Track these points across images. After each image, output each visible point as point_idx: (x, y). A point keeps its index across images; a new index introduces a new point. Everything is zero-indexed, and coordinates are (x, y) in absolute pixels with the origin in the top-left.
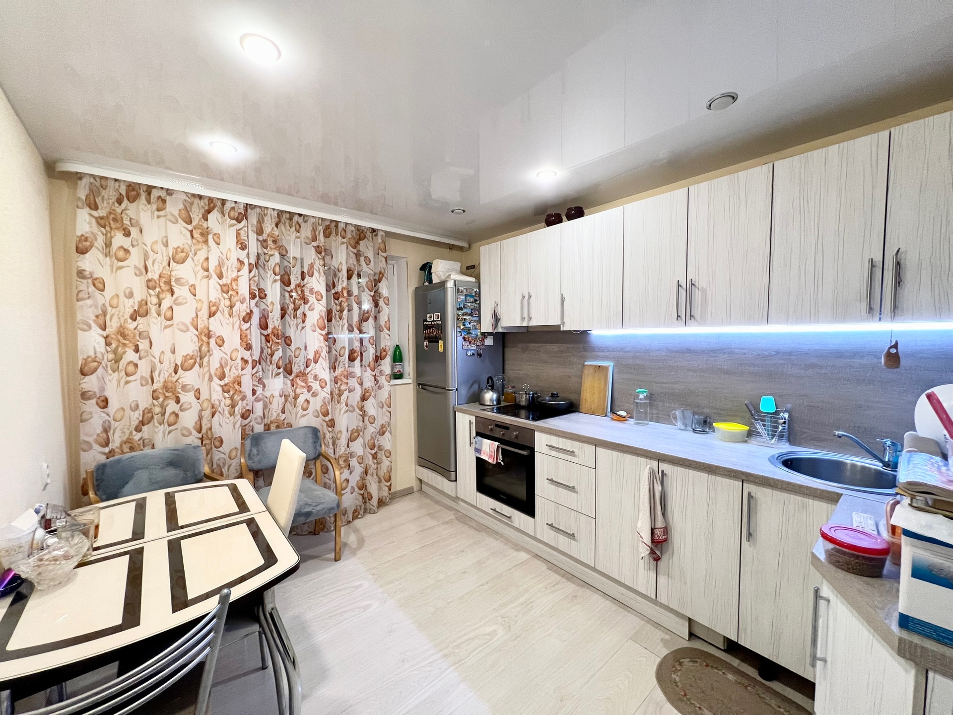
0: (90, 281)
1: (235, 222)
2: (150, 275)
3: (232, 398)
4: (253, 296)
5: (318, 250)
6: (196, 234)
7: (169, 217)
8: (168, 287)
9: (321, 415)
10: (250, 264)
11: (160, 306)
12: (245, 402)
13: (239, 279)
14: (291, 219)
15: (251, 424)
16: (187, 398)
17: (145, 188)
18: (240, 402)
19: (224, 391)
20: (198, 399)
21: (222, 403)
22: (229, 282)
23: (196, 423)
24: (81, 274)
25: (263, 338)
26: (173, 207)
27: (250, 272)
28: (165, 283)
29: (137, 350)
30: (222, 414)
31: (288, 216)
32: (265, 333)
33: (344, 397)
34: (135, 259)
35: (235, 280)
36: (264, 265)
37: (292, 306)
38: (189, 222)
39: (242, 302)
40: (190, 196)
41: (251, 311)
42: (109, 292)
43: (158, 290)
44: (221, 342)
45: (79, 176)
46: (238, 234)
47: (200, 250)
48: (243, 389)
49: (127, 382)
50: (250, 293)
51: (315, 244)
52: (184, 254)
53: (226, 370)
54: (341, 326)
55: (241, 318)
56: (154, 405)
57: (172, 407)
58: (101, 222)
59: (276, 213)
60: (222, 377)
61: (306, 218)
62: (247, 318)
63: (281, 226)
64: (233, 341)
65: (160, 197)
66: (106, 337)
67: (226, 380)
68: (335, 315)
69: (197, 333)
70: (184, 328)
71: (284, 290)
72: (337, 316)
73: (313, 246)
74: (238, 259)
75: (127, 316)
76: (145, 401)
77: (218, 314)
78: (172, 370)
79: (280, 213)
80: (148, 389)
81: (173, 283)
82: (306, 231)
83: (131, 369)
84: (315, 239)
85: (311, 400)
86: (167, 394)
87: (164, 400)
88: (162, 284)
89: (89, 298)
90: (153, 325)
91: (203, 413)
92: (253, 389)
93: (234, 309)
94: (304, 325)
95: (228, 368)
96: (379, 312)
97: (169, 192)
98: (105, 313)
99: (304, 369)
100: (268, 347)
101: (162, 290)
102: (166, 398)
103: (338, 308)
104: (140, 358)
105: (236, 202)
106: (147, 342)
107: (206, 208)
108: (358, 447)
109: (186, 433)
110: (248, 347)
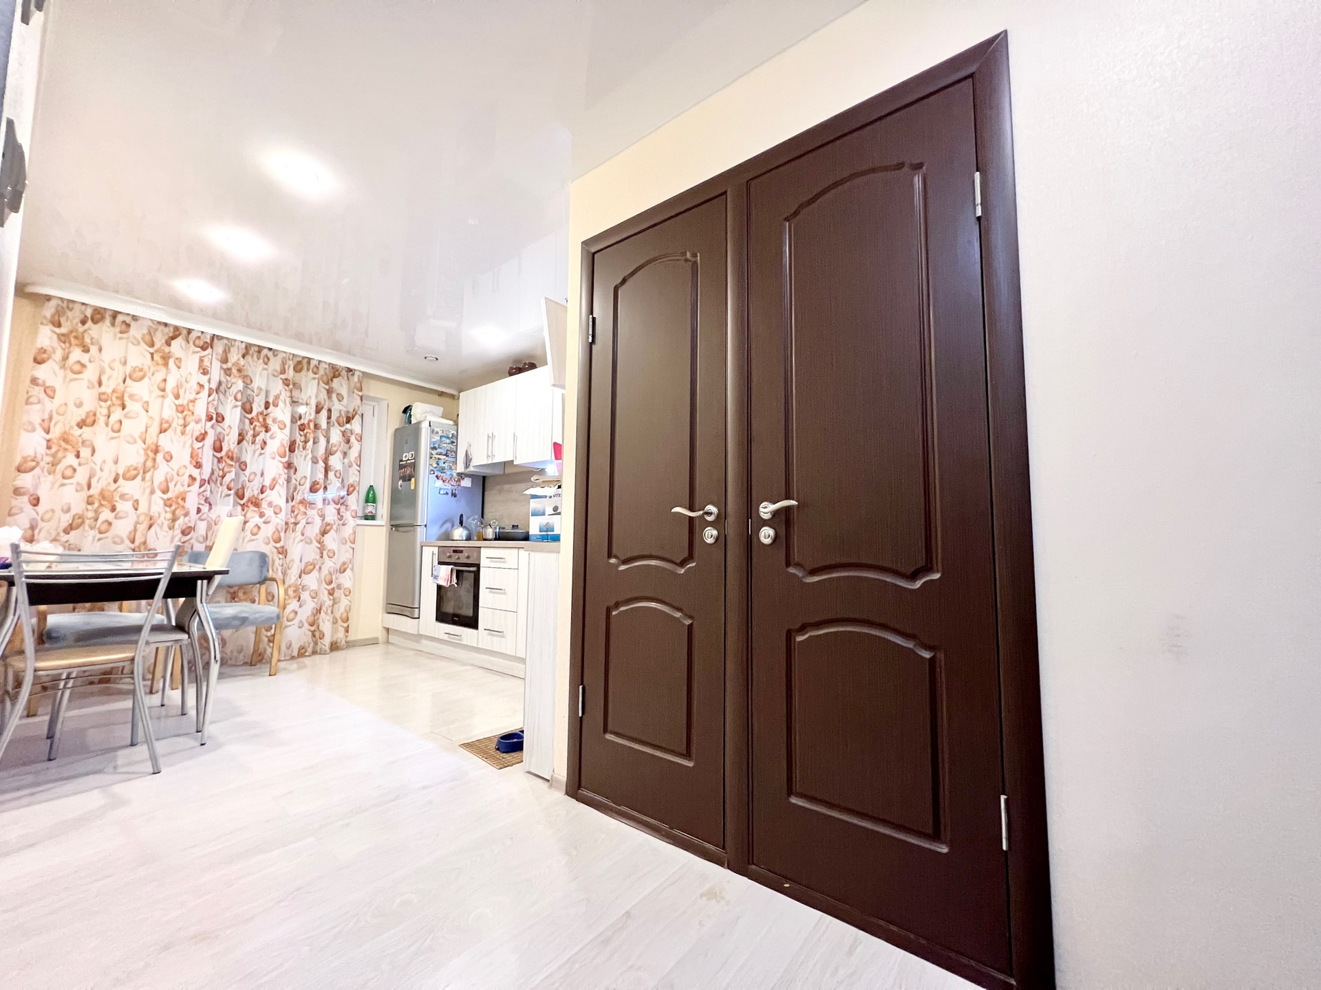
0: (42, 389)
1: (199, 349)
2: (103, 389)
3: (174, 513)
4: (210, 419)
5: (286, 382)
6: (156, 357)
7: (132, 339)
8: (119, 402)
9: (272, 541)
10: (210, 389)
11: (109, 417)
12: (187, 518)
13: (196, 401)
14: (259, 352)
15: (191, 541)
16: (124, 507)
17: (110, 313)
18: (182, 517)
19: (166, 505)
20: (136, 510)
21: (162, 517)
22: (185, 403)
23: (130, 532)
24: (34, 381)
25: (216, 460)
26: (136, 331)
27: (209, 396)
28: (117, 398)
29: (78, 456)
30: (161, 526)
31: (256, 349)
32: (219, 455)
33: (300, 527)
34: (90, 374)
35: (193, 401)
36: (225, 391)
37: (251, 432)
38: (152, 345)
39: (197, 422)
40: (155, 323)
41: (206, 432)
42: (58, 400)
43: (109, 403)
44: (169, 458)
45: (48, 298)
46: (201, 361)
47: (158, 371)
48: (187, 505)
49: (63, 485)
50: (207, 416)
51: (283, 376)
52: (141, 374)
53: (171, 485)
54: (303, 457)
55: (194, 438)
56: (87, 510)
57: (106, 514)
58: (63, 338)
59: (243, 346)
60: (165, 491)
61: (276, 353)
62: (202, 438)
63: (248, 358)
64: (182, 457)
65: (124, 322)
66: (48, 441)
67: (169, 495)
68: (299, 445)
69: (144, 446)
70: (131, 440)
71: (245, 417)
72: (301, 447)
73: (281, 379)
74: (198, 383)
75: (74, 424)
76: (78, 506)
77: (170, 431)
78: (111, 480)
79: (248, 347)
80: (84, 494)
81: (126, 398)
82: (275, 364)
83: (69, 472)
84: (283, 371)
85: (263, 526)
86: (103, 502)
87: (98, 507)
88: (114, 399)
89: (39, 402)
90: (99, 435)
91: (138, 526)
92: (198, 508)
93: (188, 428)
94: (262, 451)
95: (173, 483)
96: (350, 448)
97: (135, 318)
98: (51, 418)
99: (258, 494)
100: (220, 470)
101: (113, 404)
102: (101, 505)
103: (303, 439)
104: (80, 465)
105: (202, 332)
106: (89, 450)
107: (171, 335)
108: (311, 581)
109: (118, 541)
110: (198, 465)
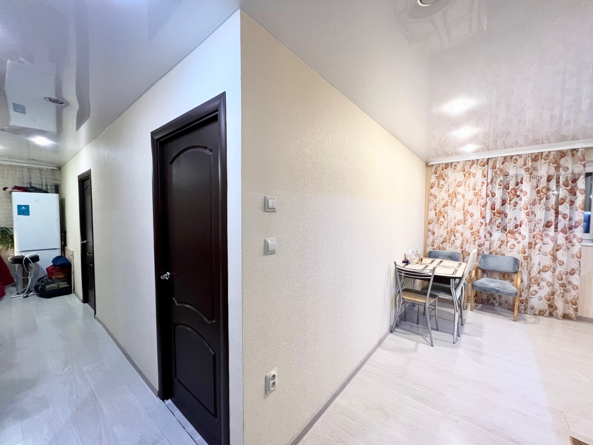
0: (433, 196)
1: (482, 167)
2: (449, 192)
3: (475, 238)
4: (487, 196)
5: (527, 170)
6: (467, 175)
7: (457, 171)
8: (455, 196)
9: (521, 253)
10: (488, 183)
11: (452, 203)
12: (480, 240)
15: (483, 250)
16: (458, 235)
17: (450, 163)
18: (478, 240)
19: (472, 234)
20: (462, 236)
21: (471, 239)
22: (477, 191)
23: (461, 245)
24: (431, 194)
25: (493, 214)
26: (459, 167)
27: (487, 186)
29: (444, 217)
30: (470, 243)
32: (494, 211)
33: (538, 246)
34: (446, 188)
35: (481, 190)
36: (496, 182)
38: (464, 171)
39: (482, 199)
40: (465, 161)
41: (487, 203)
42: (437, 199)
43: (451, 197)
44: (472, 215)
45: (433, 165)
46: (483, 172)
47: (468, 180)
48: (480, 235)
49: (440, 228)
51: (525, 167)
52: (461, 183)
53: (474, 226)
55: (481, 206)
56: (447, 236)
57: (453, 238)
58: (437, 178)
59: (503, 158)
60: (472, 229)
61: (521, 156)
62: (485, 205)
63: (506, 163)
64: (477, 215)
65: (455, 165)
66: (436, 213)
69: (463, 212)
70: (459, 210)
71: (506, 192)
72: (538, 203)
73: (524, 169)
74: (482, 182)
75: (442, 206)
76: (445, 235)
77: (472, 204)
78: (454, 225)
79: (505, 158)
80: (446, 231)
81: (457, 194)
82: (520, 162)
83: (441, 223)
86: (452, 233)
87: (450, 235)
88: (453, 195)
89: (432, 201)
90: (449, 209)
91: (463, 242)
92: (485, 236)
93: (479, 202)
94: (515, 208)
97: (458, 162)
98: (436, 206)
99: (513, 229)
100: (494, 218)
101: (453, 197)
103: (539, 198)
104: (445, 220)
105: (483, 159)
106: (447, 215)
107: (471, 164)
109: (457, 248)
110: (484, 218)
